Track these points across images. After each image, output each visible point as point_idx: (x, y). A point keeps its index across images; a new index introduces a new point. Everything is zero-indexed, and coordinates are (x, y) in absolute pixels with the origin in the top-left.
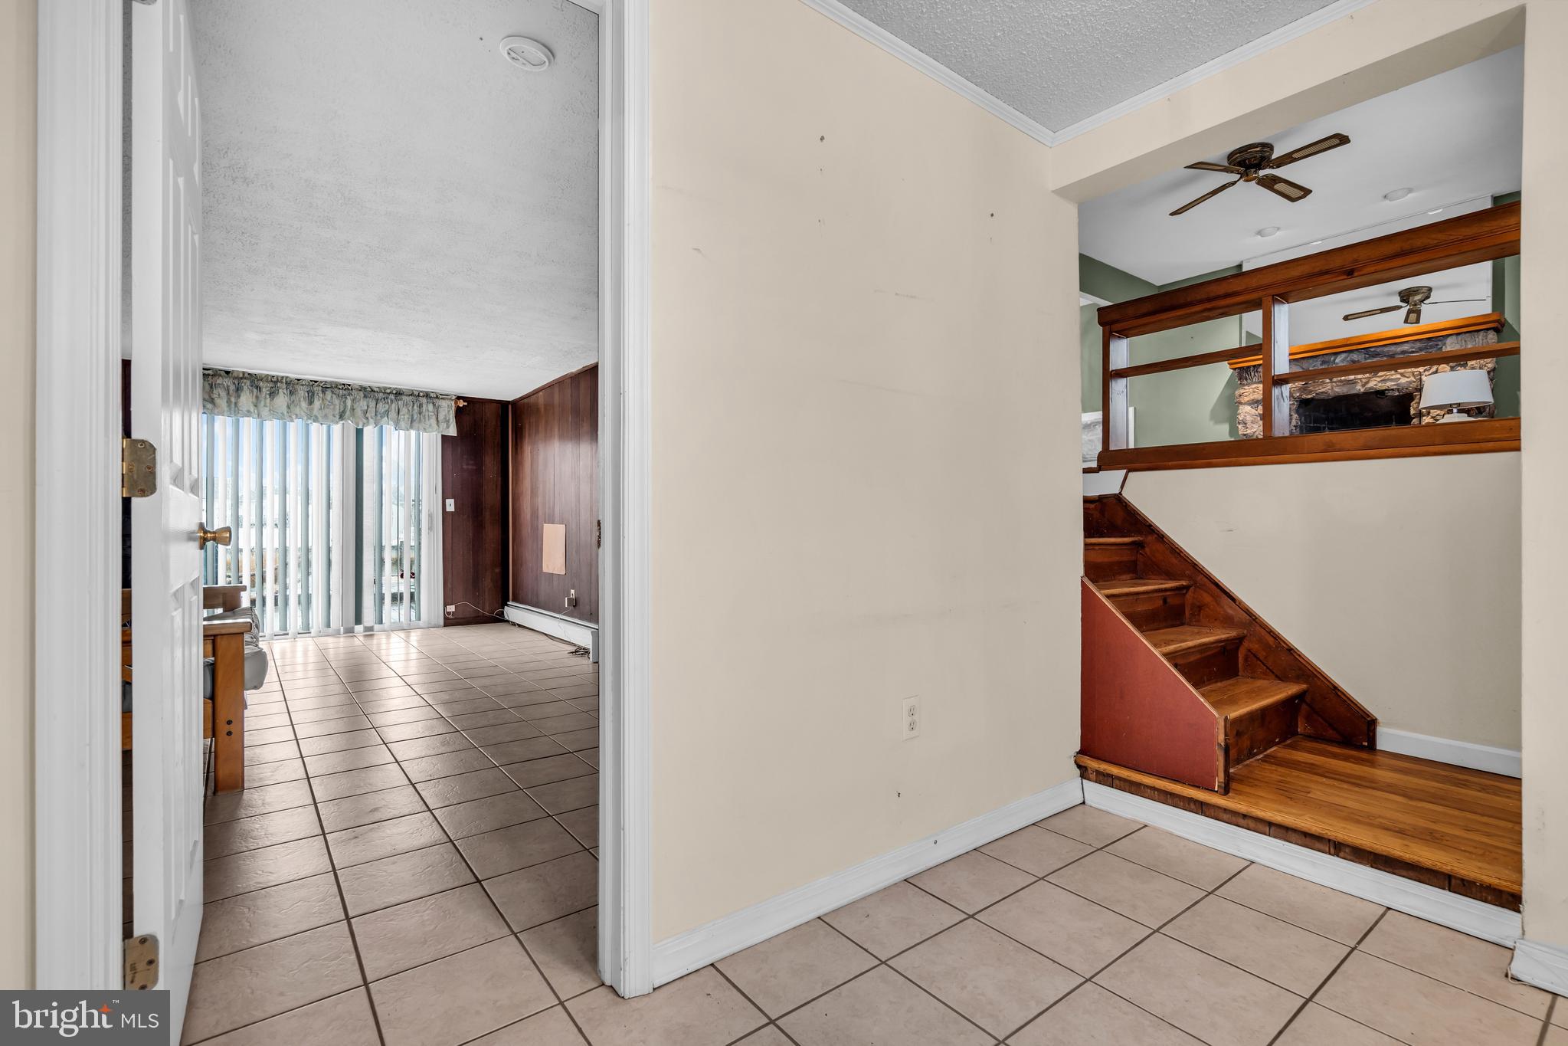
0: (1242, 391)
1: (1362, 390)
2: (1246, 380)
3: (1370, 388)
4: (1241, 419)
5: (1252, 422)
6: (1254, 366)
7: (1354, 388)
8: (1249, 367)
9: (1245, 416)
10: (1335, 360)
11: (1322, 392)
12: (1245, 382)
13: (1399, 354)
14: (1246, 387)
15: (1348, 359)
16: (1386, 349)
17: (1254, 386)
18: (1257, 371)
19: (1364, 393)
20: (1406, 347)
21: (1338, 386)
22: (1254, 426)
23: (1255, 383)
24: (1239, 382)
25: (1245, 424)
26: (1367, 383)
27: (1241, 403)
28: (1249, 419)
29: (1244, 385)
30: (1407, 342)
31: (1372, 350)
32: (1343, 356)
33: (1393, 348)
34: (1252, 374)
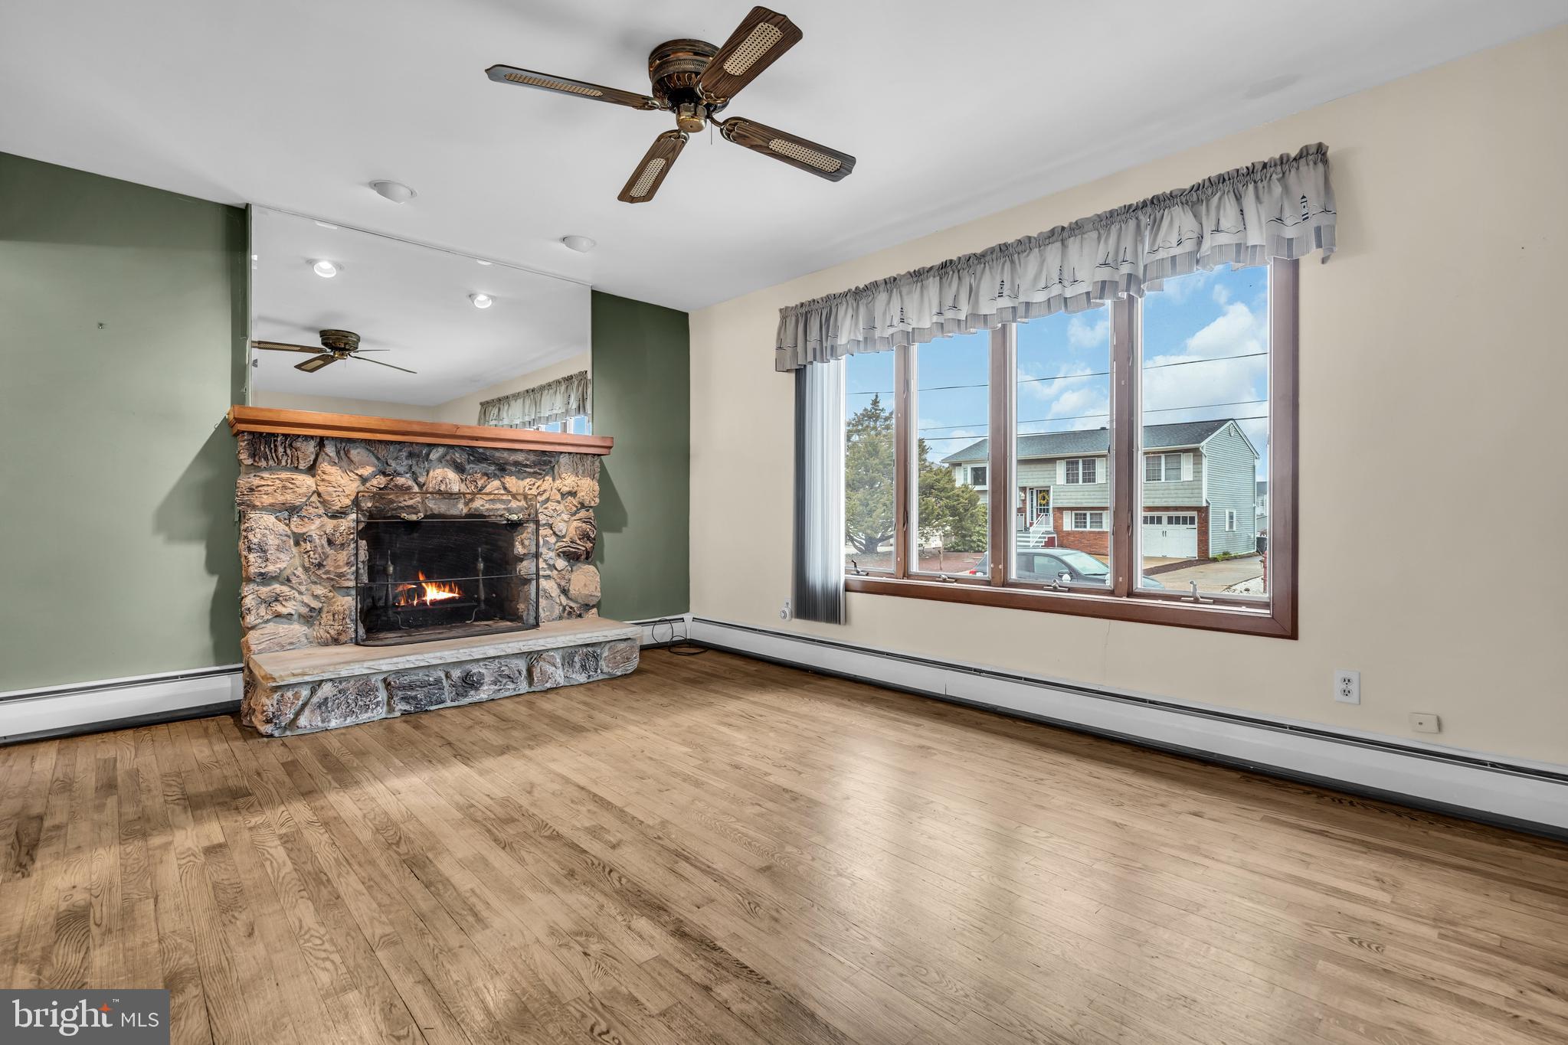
0: (256, 482)
1: (465, 511)
2: (267, 459)
3: (476, 509)
4: (255, 541)
5: (279, 549)
6: (286, 436)
7: (455, 505)
8: (273, 435)
9: (264, 535)
10: (428, 455)
11: (408, 506)
12: (263, 464)
13: (511, 465)
14: (266, 475)
15: (448, 458)
16: (497, 454)
17: (284, 475)
18: (291, 445)
19: (468, 516)
20: (520, 457)
21: (434, 499)
22: (282, 556)
23: (285, 469)
24: (250, 462)
25: (265, 552)
26: (472, 500)
27: (254, 507)
28: (272, 541)
29: (259, 469)
30: (521, 450)
31: (481, 450)
32: (441, 450)
33: (506, 455)
34: (281, 450)
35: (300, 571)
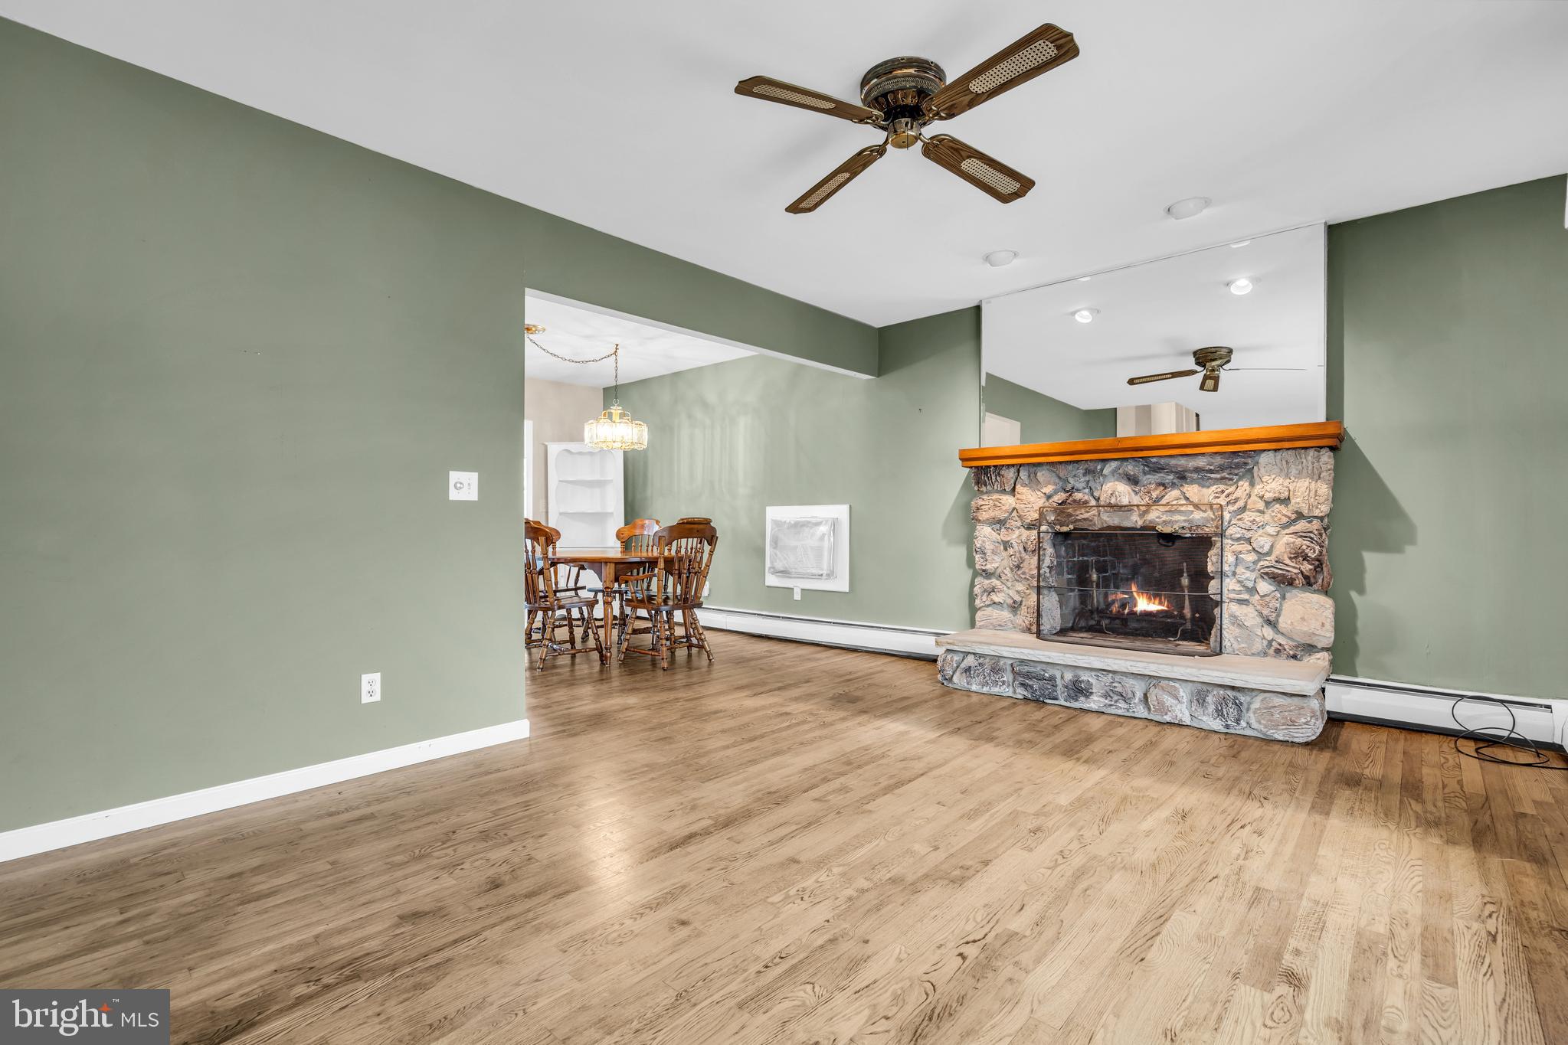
0: (981, 502)
1: (1140, 523)
2: (986, 485)
3: (1150, 522)
4: (978, 545)
5: (994, 552)
6: (995, 466)
7: (1128, 518)
8: (989, 467)
9: (984, 542)
10: (1102, 470)
11: (1084, 519)
12: (984, 489)
13: (1191, 472)
14: (985, 497)
15: (1121, 471)
16: (1173, 462)
17: (995, 496)
18: (999, 473)
19: (1143, 528)
20: (1201, 462)
21: (1106, 511)
22: (996, 558)
23: (998, 492)
24: (976, 488)
25: (985, 554)
26: (1146, 512)
27: (979, 521)
28: (989, 547)
29: (982, 493)
30: (1203, 454)
31: (1154, 460)
32: (1114, 464)
33: (1182, 461)
34: (993, 478)
35: (1008, 571)
